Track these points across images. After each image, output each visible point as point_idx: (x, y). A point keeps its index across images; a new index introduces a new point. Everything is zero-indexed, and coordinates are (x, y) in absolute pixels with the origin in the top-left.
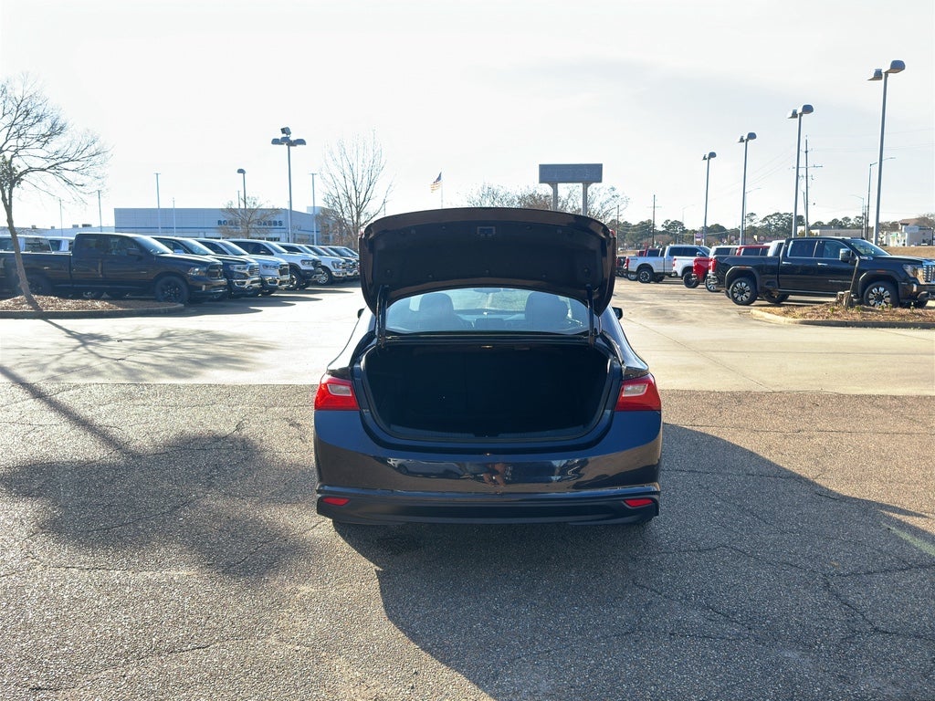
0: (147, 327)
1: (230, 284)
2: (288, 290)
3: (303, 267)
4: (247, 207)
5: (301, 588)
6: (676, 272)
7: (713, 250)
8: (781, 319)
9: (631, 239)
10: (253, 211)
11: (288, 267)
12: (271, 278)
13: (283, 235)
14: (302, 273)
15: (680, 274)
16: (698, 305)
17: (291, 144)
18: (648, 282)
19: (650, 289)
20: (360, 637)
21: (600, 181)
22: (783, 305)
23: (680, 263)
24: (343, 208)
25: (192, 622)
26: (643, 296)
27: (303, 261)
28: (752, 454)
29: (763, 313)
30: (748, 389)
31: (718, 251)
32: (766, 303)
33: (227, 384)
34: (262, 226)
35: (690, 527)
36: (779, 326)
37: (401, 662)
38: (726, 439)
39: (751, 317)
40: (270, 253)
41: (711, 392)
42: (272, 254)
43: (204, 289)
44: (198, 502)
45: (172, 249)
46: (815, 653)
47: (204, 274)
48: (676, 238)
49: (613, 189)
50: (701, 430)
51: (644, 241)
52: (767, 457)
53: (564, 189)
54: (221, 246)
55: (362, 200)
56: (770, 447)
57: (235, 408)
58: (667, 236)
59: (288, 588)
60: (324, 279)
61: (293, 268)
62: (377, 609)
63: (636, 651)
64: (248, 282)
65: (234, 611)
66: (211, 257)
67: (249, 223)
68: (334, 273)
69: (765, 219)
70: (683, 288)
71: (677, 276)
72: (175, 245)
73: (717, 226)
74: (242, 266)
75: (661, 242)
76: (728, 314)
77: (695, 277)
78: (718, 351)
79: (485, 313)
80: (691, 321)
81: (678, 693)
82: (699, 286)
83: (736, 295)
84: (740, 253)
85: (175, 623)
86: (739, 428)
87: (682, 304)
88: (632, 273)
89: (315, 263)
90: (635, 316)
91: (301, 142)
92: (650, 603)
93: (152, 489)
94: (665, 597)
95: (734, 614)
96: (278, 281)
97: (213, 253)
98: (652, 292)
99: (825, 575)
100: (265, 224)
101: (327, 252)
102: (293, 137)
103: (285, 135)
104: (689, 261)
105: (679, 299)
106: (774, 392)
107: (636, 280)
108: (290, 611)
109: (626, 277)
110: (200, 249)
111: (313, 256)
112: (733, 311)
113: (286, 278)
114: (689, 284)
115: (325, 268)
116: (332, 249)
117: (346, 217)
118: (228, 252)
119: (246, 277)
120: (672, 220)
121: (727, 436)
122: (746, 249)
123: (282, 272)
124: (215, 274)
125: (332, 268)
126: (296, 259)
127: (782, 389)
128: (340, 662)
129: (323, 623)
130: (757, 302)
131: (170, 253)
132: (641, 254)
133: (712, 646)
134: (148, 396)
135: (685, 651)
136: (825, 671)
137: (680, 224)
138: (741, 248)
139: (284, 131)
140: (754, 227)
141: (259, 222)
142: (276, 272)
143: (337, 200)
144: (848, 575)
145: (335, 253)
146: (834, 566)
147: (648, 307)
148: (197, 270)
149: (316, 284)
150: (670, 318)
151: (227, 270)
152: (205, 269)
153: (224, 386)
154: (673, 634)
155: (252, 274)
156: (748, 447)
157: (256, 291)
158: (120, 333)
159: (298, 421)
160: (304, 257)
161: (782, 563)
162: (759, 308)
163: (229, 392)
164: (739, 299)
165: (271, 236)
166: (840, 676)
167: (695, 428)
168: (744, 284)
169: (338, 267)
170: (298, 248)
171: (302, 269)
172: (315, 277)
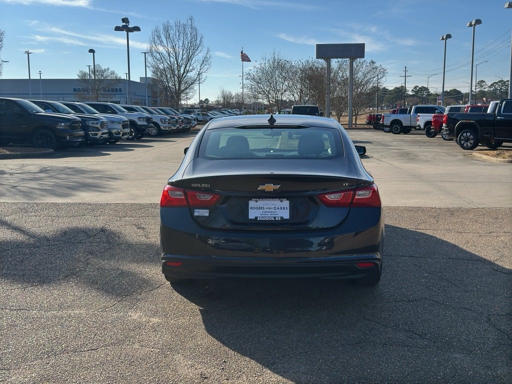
0: (30, 165)
1: (86, 136)
2: (128, 140)
3: (139, 123)
4: (97, 78)
5: (152, 319)
6: (419, 126)
7: (447, 109)
8: (494, 159)
9: (388, 101)
10: (100, 81)
11: (129, 123)
12: (116, 131)
13: (123, 99)
14: (139, 128)
15: (422, 127)
16: (434, 150)
17: (129, 30)
18: (399, 133)
19: (401, 138)
20: (190, 344)
21: (363, 57)
22: (497, 150)
23: (423, 119)
24: (168, 78)
25: (85, 337)
26: (394, 143)
27: (139, 118)
28: (454, 246)
29: (481, 155)
30: (460, 206)
31: (451, 109)
32: (486, 148)
33: (92, 203)
34: (107, 93)
35: (405, 288)
36: (492, 164)
37: (216, 356)
38: (438, 237)
39: (473, 158)
40: (115, 113)
41: (433, 208)
42: (116, 113)
43: (68, 138)
44: (81, 273)
45: (44, 110)
46: (473, 355)
47: (68, 128)
48: (424, 100)
49: (373, 62)
50: (422, 231)
51: (398, 102)
52: (465, 248)
53: (335, 63)
54: (79, 107)
55: (182, 72)
56: (468, 242)
57: (98, 218)
58: (415, 98)
59: (144, 320)
60: (154, 131)
61: (132, 124)
62: (201, 330)
63: (361, 352)
64: (99, 134)
65: (111, 331)
66: (73, 115)
67: (98, 90)
68: (162, 128)
69: (492, 85)
70: (425, 138)
71: (420, 129)
72: (46, 106)
73: (455, 90)
74: (95, 122)
75: (410, 103)
76: (456, 156)
77: (433, 129)
78: (443, 181)
79: (272, 151)
80: (427, 161)
81: (384, 373)
82: (437, 136)
83: (462, 142)
84: (467, 111)
85: (75, 338)
86: (449, 230)
87: (422, 149)
88: (387, 126)
89: (148, 120)
90: (385, 158)
91: (137, 29)
92: (373, 328)
93: (50, 266)
94: (383, 325)
95: (426, 334)
96: (121, 133)
97: (74, 112)
98: (401, 141)
99: (489, 315)
100: (109, 91)
101: (157, 112)
102: (131, 26)
103: (124, 24)
104: (429, 117)
105: (420, 146)
106: (478, 208)
107: (389, 132)
108: (146, 331)
109: (383, 130)
110: (64, 109)
111: (146, 114)
112: (460, 154)
113: (127, 130)
114: (430, 134)
115: (156, 124)
116: (160, 109)
117: (170, 85)
118: (85, 111)
119: (98, 130)
120: (420, 86)
121: (439, 235)
122: (472, 107)
123: (124, 127)
124: (76, 128)
125: (160, 123)
126: (134, 116)
127: (484, 206)
128: (178, 357)
129: (167, 337)
130: (478, 148)
131: (43, 112)
132: (394, 112)
133: (408, 351)
134: (37, 210)
135: (391, 353)
136: (477, 364)
137: (426, 89)
138: (468, 107)
139: (124, 20)
140: (484, 92)
141: (104, 90)
142: (120, 126)
143: (164, 72)
144: (504, 315)
145: (162, 113)
146: (496, 310)
147: (397, 151)
148: (63, 124)
149: (149, 135)
150: (413, 159)
151: (84, 124)
152: (69, 124)
153: (90, 205)
154: (385, 344)
155: (102, 127)
156: (453, 242)
157: (106, 140)
158: (12, 169)
159: (143, 226)
160: (140, 115)
161: (462, 308)
162: (479, 151)
163: (94, 208)
164: (465, 145)
165: (114, 100)
166: (486, 367)
167: (418, 231)
168: (469, 134)
169: (165, 123)
170: (135, 108)
171: (139, 124)
172: (148, 130)
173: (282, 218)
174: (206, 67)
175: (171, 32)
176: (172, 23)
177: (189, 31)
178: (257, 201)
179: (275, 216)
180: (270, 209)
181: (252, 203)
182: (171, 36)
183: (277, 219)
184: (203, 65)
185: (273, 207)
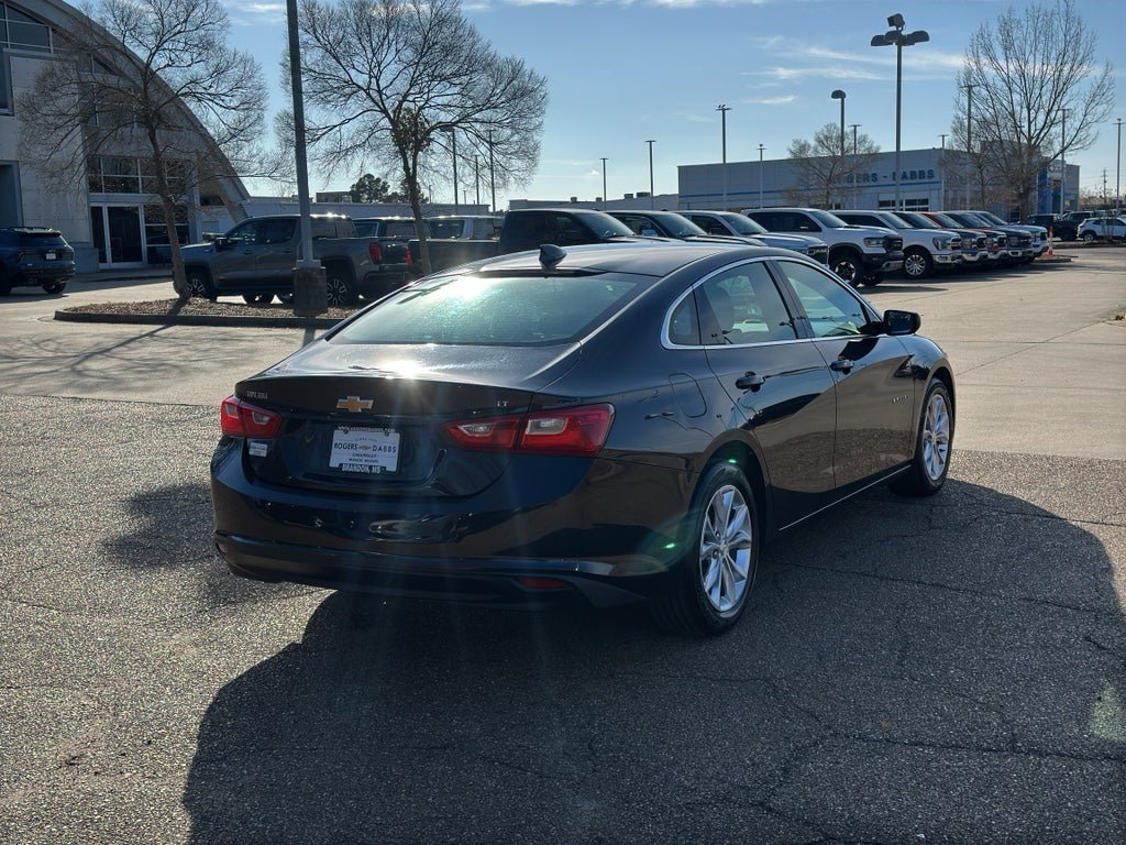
3: (867, 250)
14: (865, 259)
17: (904, 41)
27: (868, 240)
42: (818, 229)
60: (917, 268)
68: (937, 259)
72: (645, 226)
89: (890, 242)
91: (921, 37)
97: (702, 233)
101: (938, 221)
102: (907, 31)
103: (894, 28)
111: (887, 231)
118: (733, 230)
125: (932, 249)
126: (860, 236)
139: (892, 21)
160: (881, 233)
169: (944, 247)
170: (879, 218)
171: (865, 252)
172: (887, 266)
173: (383, 468)
174: (1100, 109)
175: (1016, 34)
176: (1020, 15)
177: (1059, 27)
178: (346, 432)
179: (372, 464)
180: (366, 448)
181: (339, 436)
182: (1016, 43)
183: (374, 470)
184: (1092, 105)
185: (371, 444)
